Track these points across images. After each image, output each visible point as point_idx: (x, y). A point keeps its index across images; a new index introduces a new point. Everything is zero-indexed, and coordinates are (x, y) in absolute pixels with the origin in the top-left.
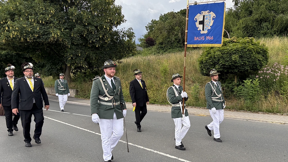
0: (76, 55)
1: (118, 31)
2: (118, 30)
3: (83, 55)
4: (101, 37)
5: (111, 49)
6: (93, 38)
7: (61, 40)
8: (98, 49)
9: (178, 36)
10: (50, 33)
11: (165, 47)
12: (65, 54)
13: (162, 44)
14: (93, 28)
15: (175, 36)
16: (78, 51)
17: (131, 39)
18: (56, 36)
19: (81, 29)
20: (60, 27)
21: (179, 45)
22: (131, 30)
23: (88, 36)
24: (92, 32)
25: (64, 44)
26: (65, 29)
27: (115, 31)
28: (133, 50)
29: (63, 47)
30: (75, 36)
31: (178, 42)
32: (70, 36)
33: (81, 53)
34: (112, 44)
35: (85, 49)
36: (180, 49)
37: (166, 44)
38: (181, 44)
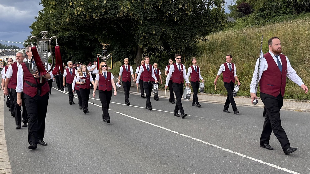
0: (150, 34)
3: (158, 32)
4: (180, 7)
5: (192, 23)
6: (170, 10)
7: (131, 14)
8: (176, 23)
10: (118, 7)
11: (267, 14)
12: (136, 32)
13: (263, 11)
16: (152, 28)
17: (220, 7)
18: (126, 9)
21: (288, 10)
23: (164, 7)
24: (169, 2)
25: (136, 19)
28: (222, 21)
29: (133, 23)
30: (148, 7)
31: (287, 6)
32: (142, 8)
33: (155, 30)
34: (195, 16)
35: (160, 25)
36: (290, 15)
37: (269, 11)
38: (292, 8)
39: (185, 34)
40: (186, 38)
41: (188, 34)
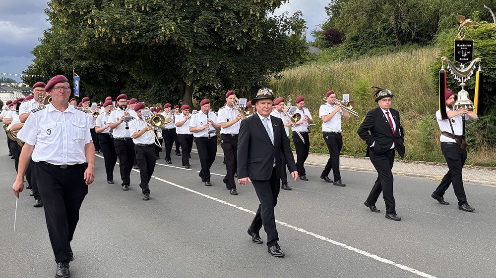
0: (202, 66)
1: (276, 18)
2: (275, 16)
3: (214, 65)
4: (244, 31)
5: (262, 53)
6: (231, 34)
7: (176, 39)
8: (239, 53)
9: (390, 23)
10: (158, 28)
11: (362, 45)
12: (183, 64)
13: (357, 40)
14: (232, 16)
15: (383, 22)
16: (205, 59)
17: (299, 33)
18: (168, 32)
19: (210, 17)
20: (175, 15)
21: (390, 40)
22: (300, 16)
23: (222, 30)
24: (229, 23)
25: (182, 46)
26: (184, 19)
27: (270, 19)
28: (302, 52)
29: (179, 51)
30: (200, 30)
31: (389, 35)
32: (192, 31)
33: (210, 61)
34: (265, 44)
35: (217, 54)
36: (392, 47)
37: (364, 40)
38: (395, 38)
39: (252, 69)
40: (253, 74)
41: (256, 69)
